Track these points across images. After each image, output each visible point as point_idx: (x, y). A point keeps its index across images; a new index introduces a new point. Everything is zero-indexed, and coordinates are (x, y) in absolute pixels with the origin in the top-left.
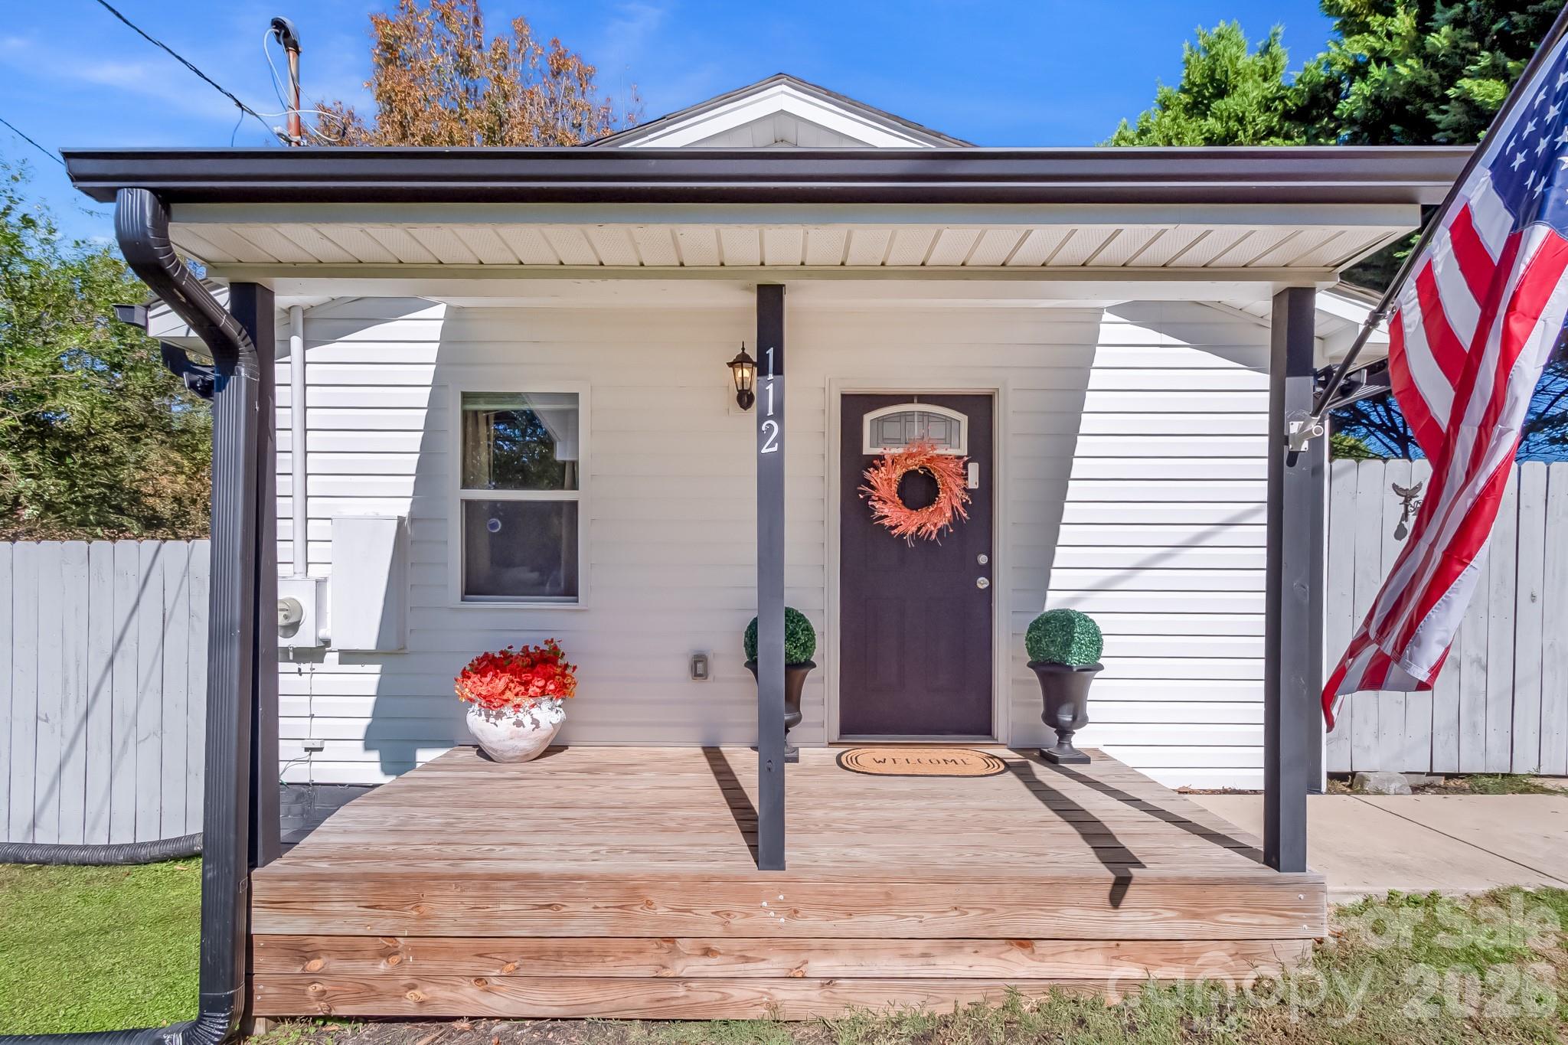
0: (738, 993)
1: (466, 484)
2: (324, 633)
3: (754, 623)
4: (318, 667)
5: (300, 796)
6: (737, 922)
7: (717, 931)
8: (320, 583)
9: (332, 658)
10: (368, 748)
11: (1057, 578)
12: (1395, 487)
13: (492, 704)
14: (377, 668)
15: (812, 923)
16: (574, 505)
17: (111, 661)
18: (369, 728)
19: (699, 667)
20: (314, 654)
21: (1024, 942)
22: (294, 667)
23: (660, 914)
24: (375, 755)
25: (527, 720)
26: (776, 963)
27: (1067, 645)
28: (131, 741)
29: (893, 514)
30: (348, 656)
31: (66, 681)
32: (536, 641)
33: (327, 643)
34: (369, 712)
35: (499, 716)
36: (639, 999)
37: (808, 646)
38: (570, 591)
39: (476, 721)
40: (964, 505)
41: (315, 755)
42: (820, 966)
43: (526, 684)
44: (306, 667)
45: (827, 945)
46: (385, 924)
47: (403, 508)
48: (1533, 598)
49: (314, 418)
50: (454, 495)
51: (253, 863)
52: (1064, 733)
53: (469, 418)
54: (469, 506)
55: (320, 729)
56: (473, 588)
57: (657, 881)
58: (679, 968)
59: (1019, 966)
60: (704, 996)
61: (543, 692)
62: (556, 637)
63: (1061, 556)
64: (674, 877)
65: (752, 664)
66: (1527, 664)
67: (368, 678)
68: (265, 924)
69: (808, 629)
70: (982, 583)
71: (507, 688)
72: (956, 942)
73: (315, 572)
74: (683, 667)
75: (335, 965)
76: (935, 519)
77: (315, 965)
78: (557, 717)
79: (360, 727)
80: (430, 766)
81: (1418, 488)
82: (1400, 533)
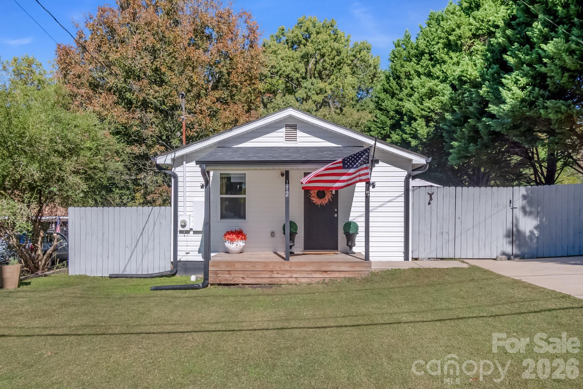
0: (283, 280)
1: (221, 194)
2: (191, 227)
3: (285, 224)
4: (188, 235)
5: (184, 264)
6: (282, 269)
7: (279, 270)
8: (190, 216)
9: (191, 233)
10: (199, 253)
11: (352, 214)
12: (429, 193)
13: (232, 241)
14: (201, 235)
15: (293, 268)
16: (245, 198)
17: (142, 233)
18: (199, 248)
19: (273, 234)
20: (188, 232)
21: (326, 271)
22: (183, 235)
23: (271, 267)
24: (201, 255)
25: (238, 244)
26: (288, 275)
27: (349, 228)
28: (147, 251)
29: (315, 200)
30: (195, 232)
31: (132, 239)
32: (238, 229)
33: (191, 229)
34: (199, 245)
35: (233, 243)
36: (267, 281)
37: (296, 229)
38: (244, 218)
39: (228, 244)
40: (332, 198)
41: (188, 255)
42: (295, 276)
43: (238, 237)
44: (186, 235)
45: (296, 272)
48: (459, 218)
50: (218, 197)
52: (351, 247)
53: (222, 178)
54: (221, 198)
55: (189, 249)
56: (222, 217)
58: (274, 276)
59: (325, 275)
60: (277, 280)
62: (241, 228)
65: (284, 233)
66: (458, 233)
67: (199, 237)
69: (296, 226)
70: (336, 215)
72: (315, 271)
74: (269, 234)
75: (221, 276)
76: (325, 201)
77: (218, 275)
78: (244, 244)
79: (197, 248)
81: (433, 193)
82: (429, 203)
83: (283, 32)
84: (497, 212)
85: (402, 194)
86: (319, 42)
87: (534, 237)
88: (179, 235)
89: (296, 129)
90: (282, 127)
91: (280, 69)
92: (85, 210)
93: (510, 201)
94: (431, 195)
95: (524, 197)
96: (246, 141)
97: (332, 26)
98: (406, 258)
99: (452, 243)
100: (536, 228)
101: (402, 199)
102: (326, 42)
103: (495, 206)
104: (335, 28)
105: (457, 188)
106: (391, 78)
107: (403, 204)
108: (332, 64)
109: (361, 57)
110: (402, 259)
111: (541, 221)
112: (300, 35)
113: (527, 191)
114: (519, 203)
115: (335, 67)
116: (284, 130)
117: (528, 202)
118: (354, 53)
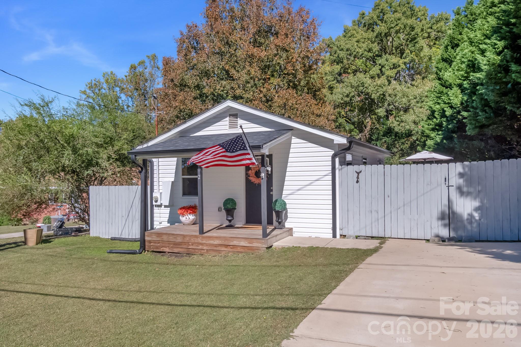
1: (183, 175)
2: (161, 202)
4: (161, 208)
6: (196, 241)
7: (194, 242)
8: (161, 193)
9: (163, 207)
10: (168, 223)
11: (284, 192)
12: (356, 172)
14: (169, 209)
15: (204, 241)
17: (132, 206)
20: (160, 206)
21: (229, 246)
22: (157, 208)
25: (188, 218)
28: (135, 220)
29: (253, 179)
30: (166, 206)
31: (126, 209)
33: (162, 204)
34: (168, 217)
35: (184, 217)
36: (185, 251)
38: (196, 194)
41: (161, 224)
42: (205, 248)
43: (188, 211)
44: (159, 208)
45: (206, 245)
46: (158, 239)
47: (173, 180)
48: (389, 196)
49: (160, 164)
50: (181, 177)
51: (145, 231)
52: (280, 223)
53: (183, 162)
54: (183, 179)
55: (162, 219)
56: (184, 194)
57: (187, 236)
58: (190, 247)
60: (193, 251)
61: (190, 213)
62: (196, 203)
63: (285, 187)
64: (189, 235)
66: (387, 211)
67: (168, 210)
68: (147, 238)
70: (272, 193)
71: (184, 212)
73: (161, 191)
74: (217, 209)
75: (154, 244)
77: (152, 244)
78: (193, 218)
79: (167, 219)
80: (176, 225)
81: (361, 172)
82: (357, 182)
83: (363, 16)
84: (431, 190)
85: (330, 173)
86: (392, 21)
87: (473, 221)
88: (155, 208)
89: (237, 118)
90: (226, 117)
91: (354, 51)
92: (99, 188)
93: (445, 179)
94: (358, 173)
95: (461, 175)
96: (200, 131)
97: (408, 3)
98: (334, 236)
99: (381, 221)
100: (476, 209)
101: (330, 178)
102: (399, 20)
103: (428, 184)
104: (411, 5)
105: (386, 166)
106: (449, 47)
107: (330, 183)
108: (408, 39)
109: (437, 28)
110: (331, 236)
111: (482, 202)
112: (375, 17)
113: (464, 168)
114: (455, 181)
115: (410, 41)
116: (228, 119)
117: (466, 181)
118: (430, 25)
